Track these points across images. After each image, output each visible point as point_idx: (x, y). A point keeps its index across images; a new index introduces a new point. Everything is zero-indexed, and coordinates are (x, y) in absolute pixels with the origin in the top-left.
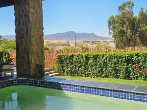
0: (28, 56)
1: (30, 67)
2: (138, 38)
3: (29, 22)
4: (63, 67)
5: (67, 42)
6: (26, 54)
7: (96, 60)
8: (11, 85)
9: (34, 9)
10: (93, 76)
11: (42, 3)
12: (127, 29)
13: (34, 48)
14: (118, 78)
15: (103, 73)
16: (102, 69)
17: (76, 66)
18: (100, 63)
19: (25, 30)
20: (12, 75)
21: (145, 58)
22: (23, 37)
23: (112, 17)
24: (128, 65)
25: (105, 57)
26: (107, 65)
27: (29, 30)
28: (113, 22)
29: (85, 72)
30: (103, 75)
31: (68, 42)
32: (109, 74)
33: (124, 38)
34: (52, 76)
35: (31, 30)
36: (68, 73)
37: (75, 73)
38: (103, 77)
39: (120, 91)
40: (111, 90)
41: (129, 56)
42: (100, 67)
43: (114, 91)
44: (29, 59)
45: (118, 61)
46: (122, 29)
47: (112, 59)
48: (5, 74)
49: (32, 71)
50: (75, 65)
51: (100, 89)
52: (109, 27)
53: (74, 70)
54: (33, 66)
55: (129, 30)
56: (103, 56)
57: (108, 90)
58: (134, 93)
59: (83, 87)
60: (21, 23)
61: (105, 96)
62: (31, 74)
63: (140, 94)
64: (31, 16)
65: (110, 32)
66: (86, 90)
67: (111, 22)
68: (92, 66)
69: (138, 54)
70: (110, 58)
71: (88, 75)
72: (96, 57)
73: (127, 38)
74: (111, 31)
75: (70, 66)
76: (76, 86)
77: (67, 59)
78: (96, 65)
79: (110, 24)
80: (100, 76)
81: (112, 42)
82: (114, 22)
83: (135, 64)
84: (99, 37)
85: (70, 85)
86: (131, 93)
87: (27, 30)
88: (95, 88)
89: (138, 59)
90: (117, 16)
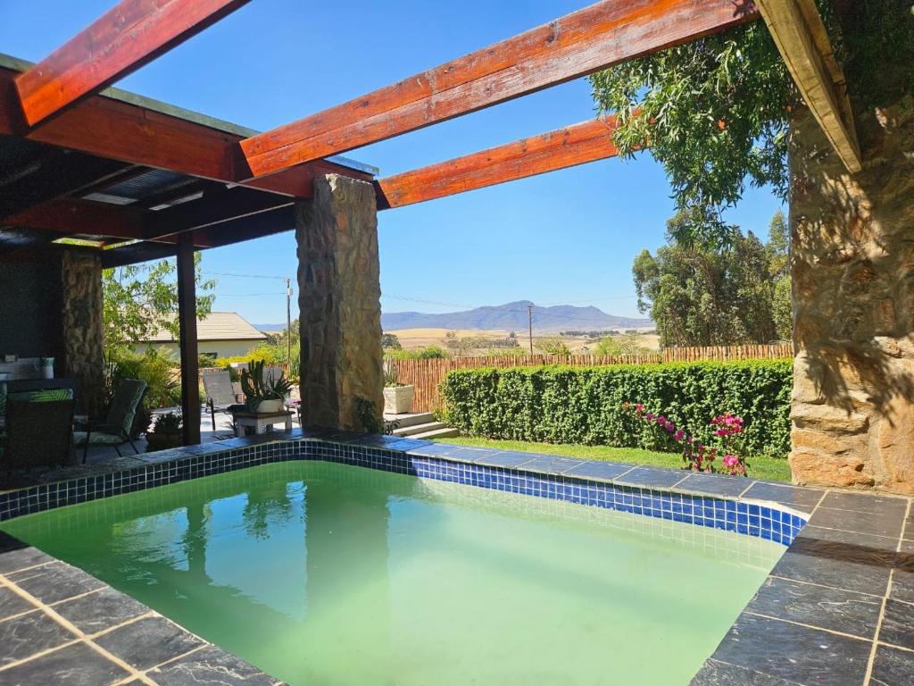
0: (332, 374)
1: (336, 407)
2: (736, 320)
3: (335, 272)
4: (465, 409)
5: (508, 334)
6: (326, 368)
7: (566, 388)
8: (277, 460)
9: (350, 236)
10: (558, 438)
11: (376, 220)
12: (699, 293)
13: (350, 349)
14: (634, 445)
15: (587, 429)
16: (585, 418)
17: (504, 407)
18: (579, 398)
19: (325, 298)
20: (289, 430)
21: (719, 384)
22: (320, 319)
23: (647, 255)
24: (665, 404)
25: (594, 379)
26: (599, 405)
27: (334, 297)
28: (649, 269)
29: (533, 426)
30: (588, 438)
31: (512, 335)
32: (608, 433)
33: (690, 321)
34: (404, 435)
35: (340, 298)
36: (480, 430)
37: (502, 430)
38: (589, 444)
39: (576, 481)
40: (551, 478)
41: (668, 378)
42: (580, 411)
43: (560, 479)
44: (333, 383)
45: (635, 393)
46: (682, 291)
47: (616, 385)
48: (269, 427)
49: (344, 418)
50: (502, 405)
51: (522, 473)
52: (639, 287)
53: (497, 419)
54: (346, 404)
55: (706, 296)
56: (587, 376)
57: (544, 477)
58: (619, 488)
59: (474, 466)
60: (315, 279)
61: (537, 494)
62: (341, 428)
63: (636, 490)
64: (339, 256)
65: (641, 304)
66: (468, 474)
67: (645, 271)
68: (554, 408)
69: (697, 369)
70: (610, 384)
71: (541, 435)
72: (564, 380)
73: (699, 319)
74: (645, 300)
75: (487, 407)
76: (455, 463)
77: (479, 384)
78: (566, 404)
79: (640, 275)
80: (579, 440)
81: (652, 332)
82: (655, 270)
83: (690, 401)
84: (612, 320)
85: (438, 460)
86: (610, 486)
87: (330, 296)
88: (507, 471)
89: (699, 387)
90: (665, 253)
